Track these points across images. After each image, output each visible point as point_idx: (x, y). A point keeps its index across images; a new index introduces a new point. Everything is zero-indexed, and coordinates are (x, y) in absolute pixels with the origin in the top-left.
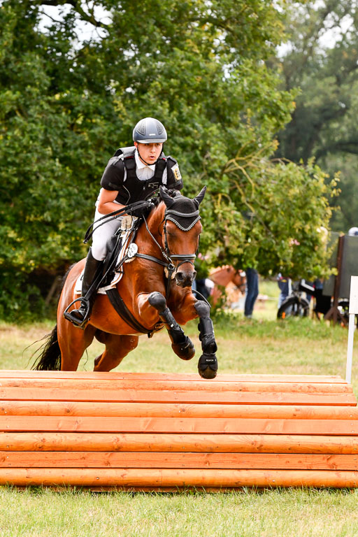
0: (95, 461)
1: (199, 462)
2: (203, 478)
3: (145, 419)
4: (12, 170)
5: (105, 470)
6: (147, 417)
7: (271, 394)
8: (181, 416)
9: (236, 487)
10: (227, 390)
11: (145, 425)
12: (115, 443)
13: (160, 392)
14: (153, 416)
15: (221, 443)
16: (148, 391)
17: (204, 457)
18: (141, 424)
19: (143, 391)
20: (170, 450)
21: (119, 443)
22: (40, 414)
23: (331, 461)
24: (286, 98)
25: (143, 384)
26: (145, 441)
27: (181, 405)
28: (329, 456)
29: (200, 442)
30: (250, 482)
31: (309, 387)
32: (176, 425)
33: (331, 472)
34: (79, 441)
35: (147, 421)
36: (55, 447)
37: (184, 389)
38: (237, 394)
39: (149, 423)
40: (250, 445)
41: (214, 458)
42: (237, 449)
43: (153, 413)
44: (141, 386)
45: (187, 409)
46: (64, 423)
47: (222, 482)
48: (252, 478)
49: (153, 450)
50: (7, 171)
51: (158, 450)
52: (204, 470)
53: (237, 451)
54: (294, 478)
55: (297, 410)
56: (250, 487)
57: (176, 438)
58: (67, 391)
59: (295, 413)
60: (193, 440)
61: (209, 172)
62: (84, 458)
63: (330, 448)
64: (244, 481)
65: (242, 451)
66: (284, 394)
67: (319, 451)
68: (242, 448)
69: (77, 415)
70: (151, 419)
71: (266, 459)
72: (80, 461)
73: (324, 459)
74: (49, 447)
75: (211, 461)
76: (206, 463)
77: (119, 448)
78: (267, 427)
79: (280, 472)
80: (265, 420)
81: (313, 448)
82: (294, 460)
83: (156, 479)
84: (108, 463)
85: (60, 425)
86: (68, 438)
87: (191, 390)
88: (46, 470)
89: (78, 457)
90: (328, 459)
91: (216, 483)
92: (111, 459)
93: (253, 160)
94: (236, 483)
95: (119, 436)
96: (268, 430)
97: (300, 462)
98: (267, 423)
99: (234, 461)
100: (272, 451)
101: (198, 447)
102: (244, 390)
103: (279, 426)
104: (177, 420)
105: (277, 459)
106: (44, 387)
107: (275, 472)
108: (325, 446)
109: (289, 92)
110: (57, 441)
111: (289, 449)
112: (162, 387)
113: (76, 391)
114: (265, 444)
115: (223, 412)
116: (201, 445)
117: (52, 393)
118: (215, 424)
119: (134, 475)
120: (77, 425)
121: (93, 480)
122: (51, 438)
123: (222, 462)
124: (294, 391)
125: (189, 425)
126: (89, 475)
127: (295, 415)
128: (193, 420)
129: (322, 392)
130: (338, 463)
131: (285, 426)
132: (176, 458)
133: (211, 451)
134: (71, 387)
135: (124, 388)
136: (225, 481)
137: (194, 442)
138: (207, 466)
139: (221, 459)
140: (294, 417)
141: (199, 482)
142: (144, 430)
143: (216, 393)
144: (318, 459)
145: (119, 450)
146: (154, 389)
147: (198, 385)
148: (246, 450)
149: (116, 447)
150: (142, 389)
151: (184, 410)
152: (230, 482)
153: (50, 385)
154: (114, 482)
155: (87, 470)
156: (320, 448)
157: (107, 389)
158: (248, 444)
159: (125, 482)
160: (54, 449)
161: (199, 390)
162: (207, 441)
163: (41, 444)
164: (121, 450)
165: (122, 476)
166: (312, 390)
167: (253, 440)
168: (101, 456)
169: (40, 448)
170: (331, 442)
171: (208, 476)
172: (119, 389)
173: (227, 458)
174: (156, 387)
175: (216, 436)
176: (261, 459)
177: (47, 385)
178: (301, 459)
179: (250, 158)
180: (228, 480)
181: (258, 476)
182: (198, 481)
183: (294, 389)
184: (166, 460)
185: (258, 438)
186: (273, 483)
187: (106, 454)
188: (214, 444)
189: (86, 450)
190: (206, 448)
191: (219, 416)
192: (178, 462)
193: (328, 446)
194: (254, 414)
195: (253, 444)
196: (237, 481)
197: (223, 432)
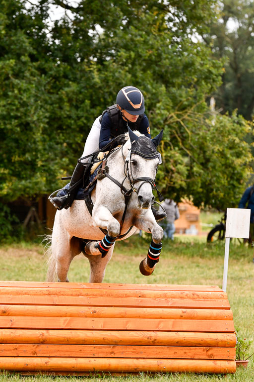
0: (25, 351)
1: (106, 352)
2: (110, 365)
3: (65, 318)
4: (15, 122)
5: (33, 358)
7: (164, 299)
8: (93, 316)
9: (135, 372)
10: (129, 296)
11: (64, 323)
12: (40, 337)
13: (77, 297)
14: (71, 316)
15: (124, 338)
16: (68, 297)
17: (110, 349)
18: (61, 323)
19: (64, 297)
20: (84, 342)
21: (44, 337)
23: (210, 353)
24: (217, 65)
25: (64, 292)
26: (64, 336)
27: (93, 308)
28: (208, 348)
29: (107, 337)
30: (146, 368)
31: (193, 295)
32: (89, 323)
33: (209, 361)
34: (12, 335)
35: (66, 320)
37: (96, 295)
38: (137, 300)
39: (67, 322)
40: (146, 339)
41: (118, 349)
42: (136, 342)
43: (71, 314)
44: (62, 293)
45: (98, 311)
47: (123, 368)
48: (148, 365)
49: (70, 343)
50: (11, 124)
51: (74, 343)
52: (110, 359)
53: (136, 344)
54: (180, 365)
55: (183, 312)
56: (145, 373)
57: (89, 333)
58: (4, 296)
59: (182, 314)
60: (103, 335)
61: (154, 124)
62: (16, 349)
63: (209, 342)
65: (140, 344)
66: (173, 299)
67: (200, 344)
68: (140, 341)
69: (11, 315)
70: (69, 318)
71: (160, 351)
72: (13, 351)
73: (204, 350)
75: (115, 352)
76: (112, 353)
77: (44, 341)
78: (160, 326)
79: (169, 360)
80: (159, 320)
81: (196, 342)
82: (181, 351)
83: (73, 366)
84: (35, 353)
86: (4, 333)
87: (101, 296)
89: (11, 348)
90: (207, 351)
91: (119, 369)
92: (37, 350)
93: (188, 114)
94: (135, 369)
95: (44, 331)
97: (186, 353)
98: (160, 322)
99: (133, 352)
100: (163, 344)
101: (106, 340)
102: (143, 296)
103: (169, 324)
104: (90, 319)
105: (168, 350)
107: (165, 360)
108: (205, 341)
109: (219, 60)
111: (177, 343)
112: (78, 293)
113: (11, 296)
114: (158, 339)
115: (126, 313)
116: (108, 339)
118: (119, 323)
119: (55, 363)
120: (11, 323)
121: (23, 366)
123: (123, 352)
124: (181, 298)
125: (99, 323)
126: (20, 362)
127: (182, 316)
128: (102, 320)
129: (204, 298)
130: (215, 354)
131: (173, 325)
132: (88, 349)
133: (115, 344)
134: (7, 293)
135: (49, 294)
136: (127, 368)
137: (102, 337)
138: (113, 355)
139: (124, 350)
140: (181, 317)
141: (106, 368)
142: (64, 327)
143: (120, 299)
144: (199, 350)
145: (43, 342)
146: (72, 295)
147: (106, 292)
148: (143, 343)
149: (41, 340)
150: (63, 295)
151: (95, 312)
152: (130, 368)
154: (39, 368)
155: (19, 359)
156: (201, 342)
157: (35, 295)
158: (145, 339)
159: (49, 368)
161: (107, 296)
162: (113, 336)
164: (45, 342)
165: (46, 363)
166: (196, 296)
167: (149, 336)
168: (30, 348)
170: (209, 337)
171: (113, 363)
172: (44, 295)
173: (128, 350)
174: (74, 293)
175: (119, 332)
176: (155, 350)
178: (187, 351)
179: (187, 112)
180: (129, 366)
181: (152, 364)
183: (181, 296)
184: (81, 350)
185: (153, 334)
186: (164, 370)
187: (34, 346)
188: (118, 338)
189: (18, 342)
190: (112, 341)
191: (123, 317)
192: (90, 353)
193: (207, 340)
194: (150, 315)
195: (148, 338)
196: (136, 368)
197: (125, 329)
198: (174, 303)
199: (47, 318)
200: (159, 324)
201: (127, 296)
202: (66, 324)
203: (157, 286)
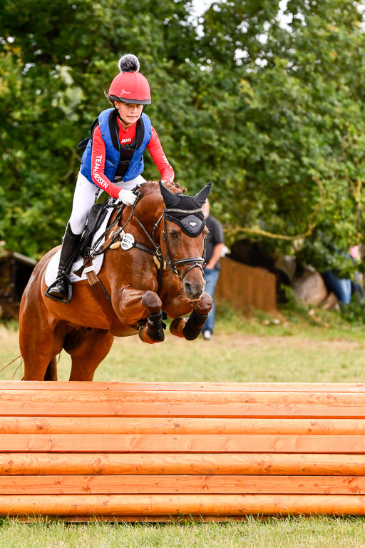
0: (72, 486)
1: (196, 486)
2: (201, 505)
3: (132, 436)
5: (85, 497)
6: (134, 433)
7: (283, 405)
8: (175, 433)
9: (240, 516)
10: (230, 402)
11: (131, 443)
12: (95, 465)
13: (151, 404)
14: (142, 432)
15: (222, 464)
16: (137, 404)
17: (201, 481)
18: (126, 443)
19: (131, 404)
20: (162, 472)
21: (101, 465)
22: (8, 431)
23: (354, 484)
25: (131, 396)
26: (131, 463)
27: (175, 419)
28: (351, 478)
29: (197, 463)
30: (258, 510)
31: (328, 397)
32: (169, 443)
33: (353, 497)
34: (53, 463)
35: (135, 438)
36: (25, 470)
37: (179, 401)
38: (242, 406)
40: (257, 465)
41: (214, 482)
42: (241, 470)
43: (142, 430)
44: (129, 398)
45: (182, 424)
46: (35, 441)
47: (223, 509)
48: (260, 504)
49: (141, 472)
51: (147, 473)
52: (202, 496)
53: (242, 473)
54: (309, 504)
55: (312, 424)
56: (255, 516)
57: (169, 458)
59: (311, 428)
62: (59, 483)
63: (353, 469)
64: (251, 509)
65: (247, 472)
66: (298, 405)
67: (338, 472)
68: (247, 469)
69: (51, 433)
70: (138, 436)
71: (275, 482)
72: (53, 486)
73: (344, 481)
74: (17, 471)
75: (209, 486)
76: (204, 487)
77: (101, 471)
78: (277, 445)
79: (292, 497)
80: (274, 436)
81: (331, 469)
82: (309, 483)
83: (145, 506)
84: (88, 489)
85: (31, 444)
86: (40, 459)
87: (188, 401)
88: (14, 497)
89: (52, 482)
90: (349, 482)
91: (216, 511)
92: (91, 484)
94: (240, 511)
95: (101, 456)
96: (278, 448)
97: (317, 485)
98: (277, 439)
99: (237, 485)
100: (282, 473)
101: (194, 469)
102: (251, 401)
103: (291, 442)
104: (170, 437)
105: (289, 482)
106: (13, 400)
107: (286, 497)
108: (346, 467)
110: (27, 463)
111: (303, 470)
112: (153, 398)
113: (51, 404)
114: (274, 465)
115: (225, 427)
116: (198, 467)
117: (22, 406)
118: (215, 442)
119: (119, 503)
120: (50, 444)
121: (70, 509)
122: (19, 460)
123: (222, 486)
124: (310, 402)
125: (185, 442)
126: (65, 503)
127: (310, 430)
128: (189, 437)
129: (344, 402)
130: (361, 486)
131: (297, 444)
132: (168, 482)
133: (209, 473)
134: (45, 400)
135: (108, 401)
136: (227, 508)
137: (189, 463)
138: (206, 491)
139: (222, 482)
140: (310, 432)
141: (196, 510)
142: (131, 449)
143: (216, 406)
144: (338, 481)
145: (100, 473)
146: (143, 401)
147: (196, 396)
148: (252, 471)
149: (97, 469)
150: (129, 401)
151: (177, 426)
152: (233, 509)
153: (19, 398)
154: (94, 511)
155: (63, 497)
156: (340, 469)
157: (87, 401)
158: (254, 465)
159: (108, 511)
160: (23, 473)
161: (197, 401)
162: (206, 461)
163: (7, 467)
164: (103, 472)
165: (104, 504)
166: (332, 400)
167: (260, 460)
168: (80, 481)
169: (7, 471)
170: (352, 461)
171: (207, 502)
172: (101, 401)
173: (229, 482)
174: (147, 398)
175: (216, 455)
176: (270, 482)
177: (17, 397)
178: (318, 483)
180: (231, 507)
181: (266, 503)
182: (194, 508)
183: (310, 399)
184: (157, 484)
185: (266, 458)
186: (284, 511)
187: (85, 478)
188: (214, 464)
189: (62, 473)
190: (205, 469)
191: (221, 433)
192: (171, 487)
193: (349, 465)
194: (262, 429)
195: (259, 464)
196: (241, 509)
197: (224, 450)
198: (298, 411)
199: (105, 436)
200: (275, 443)
201: (227, 401)
202: (133, 445)
203: (273, 385)
